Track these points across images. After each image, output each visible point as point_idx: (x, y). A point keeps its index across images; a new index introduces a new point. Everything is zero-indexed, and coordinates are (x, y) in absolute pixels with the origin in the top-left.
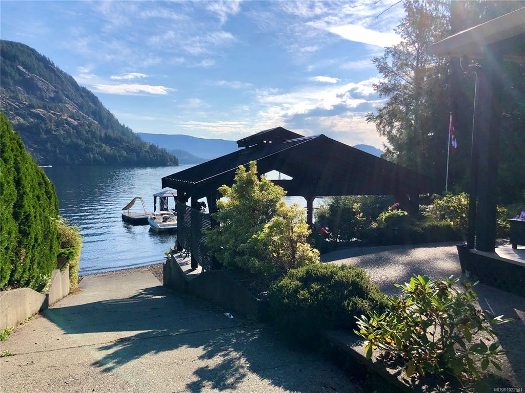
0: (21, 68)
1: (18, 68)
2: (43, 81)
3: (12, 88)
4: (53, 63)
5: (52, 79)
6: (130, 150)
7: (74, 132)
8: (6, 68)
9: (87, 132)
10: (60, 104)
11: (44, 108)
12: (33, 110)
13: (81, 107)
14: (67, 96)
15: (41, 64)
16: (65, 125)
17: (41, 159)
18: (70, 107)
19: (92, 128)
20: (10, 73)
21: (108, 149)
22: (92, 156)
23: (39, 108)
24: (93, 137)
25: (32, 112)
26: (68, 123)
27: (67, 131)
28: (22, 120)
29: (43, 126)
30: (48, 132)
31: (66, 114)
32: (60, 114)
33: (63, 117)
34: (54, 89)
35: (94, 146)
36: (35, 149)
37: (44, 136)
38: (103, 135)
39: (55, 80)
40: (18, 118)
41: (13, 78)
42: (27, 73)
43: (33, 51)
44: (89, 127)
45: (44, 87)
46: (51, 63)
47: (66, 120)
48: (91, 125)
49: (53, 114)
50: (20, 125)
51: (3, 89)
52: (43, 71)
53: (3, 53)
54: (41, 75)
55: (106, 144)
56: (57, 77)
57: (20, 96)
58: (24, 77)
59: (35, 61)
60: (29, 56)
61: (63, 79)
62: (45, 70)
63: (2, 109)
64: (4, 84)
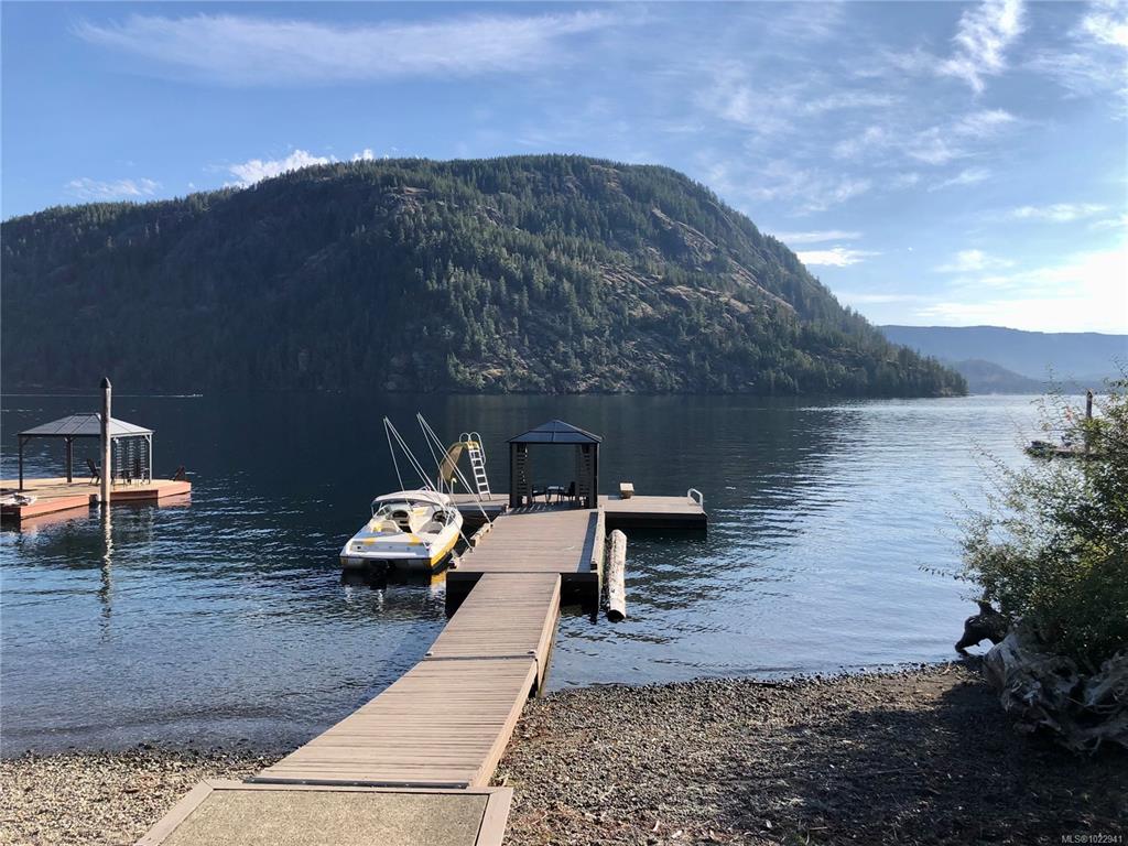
0: (658, 212)
1: (653, 213)
2: (694, 233)
3: (642, 252)
4: (715, 196)
5: (710, 226)
6: (855, 361)
7: (740, 328)
8: (633, 215)
9: (766, 327)
10: (722, 275)
11: (689, 284)
12: (671, 290)
13: (761, 277)
14: (736, 258)
15: (694, 201)
16: (725, 315)
17: (677, 382)
18: (742, 279)
19: (777, 319)
20: (640, 225)
21: (806, 360)
22: (773, 375)
23: (681, 284)
24: (778, 336)
25: (667, 293)
26: (731, 310)
27: (728, 327)
28: (649, 310)
29: (684, 318)
30: (693, 329)
31: (727, 293)
32: (718, 292)
33: (721, 299)
34: (713, 246)
35: (778, 356)
36: (668, 363)
37: (685, 337)
38: (798, 332)
39: (717, 229)
40: (644, 305)
41: (643, 233)
42: (668, 220)
43: (681, 177)
44: (770, 317)
45: (695, 245)
46: (712, 196)
47: (726, 304)
48: (775, 311)
49: (705, 294)
50: (646, 318)
51: (625, 254)
52: (696, 214)
53: (630, 189)
54: (690, 222)
55: (803, 350)
56: (719, 223)
57: (651, 265)
58: (662, 229)
59: (683, 197)
60: (673, 188)
61: (732, 225)
62: (699, 212)
63: (619, 291)
64: (629, 246)
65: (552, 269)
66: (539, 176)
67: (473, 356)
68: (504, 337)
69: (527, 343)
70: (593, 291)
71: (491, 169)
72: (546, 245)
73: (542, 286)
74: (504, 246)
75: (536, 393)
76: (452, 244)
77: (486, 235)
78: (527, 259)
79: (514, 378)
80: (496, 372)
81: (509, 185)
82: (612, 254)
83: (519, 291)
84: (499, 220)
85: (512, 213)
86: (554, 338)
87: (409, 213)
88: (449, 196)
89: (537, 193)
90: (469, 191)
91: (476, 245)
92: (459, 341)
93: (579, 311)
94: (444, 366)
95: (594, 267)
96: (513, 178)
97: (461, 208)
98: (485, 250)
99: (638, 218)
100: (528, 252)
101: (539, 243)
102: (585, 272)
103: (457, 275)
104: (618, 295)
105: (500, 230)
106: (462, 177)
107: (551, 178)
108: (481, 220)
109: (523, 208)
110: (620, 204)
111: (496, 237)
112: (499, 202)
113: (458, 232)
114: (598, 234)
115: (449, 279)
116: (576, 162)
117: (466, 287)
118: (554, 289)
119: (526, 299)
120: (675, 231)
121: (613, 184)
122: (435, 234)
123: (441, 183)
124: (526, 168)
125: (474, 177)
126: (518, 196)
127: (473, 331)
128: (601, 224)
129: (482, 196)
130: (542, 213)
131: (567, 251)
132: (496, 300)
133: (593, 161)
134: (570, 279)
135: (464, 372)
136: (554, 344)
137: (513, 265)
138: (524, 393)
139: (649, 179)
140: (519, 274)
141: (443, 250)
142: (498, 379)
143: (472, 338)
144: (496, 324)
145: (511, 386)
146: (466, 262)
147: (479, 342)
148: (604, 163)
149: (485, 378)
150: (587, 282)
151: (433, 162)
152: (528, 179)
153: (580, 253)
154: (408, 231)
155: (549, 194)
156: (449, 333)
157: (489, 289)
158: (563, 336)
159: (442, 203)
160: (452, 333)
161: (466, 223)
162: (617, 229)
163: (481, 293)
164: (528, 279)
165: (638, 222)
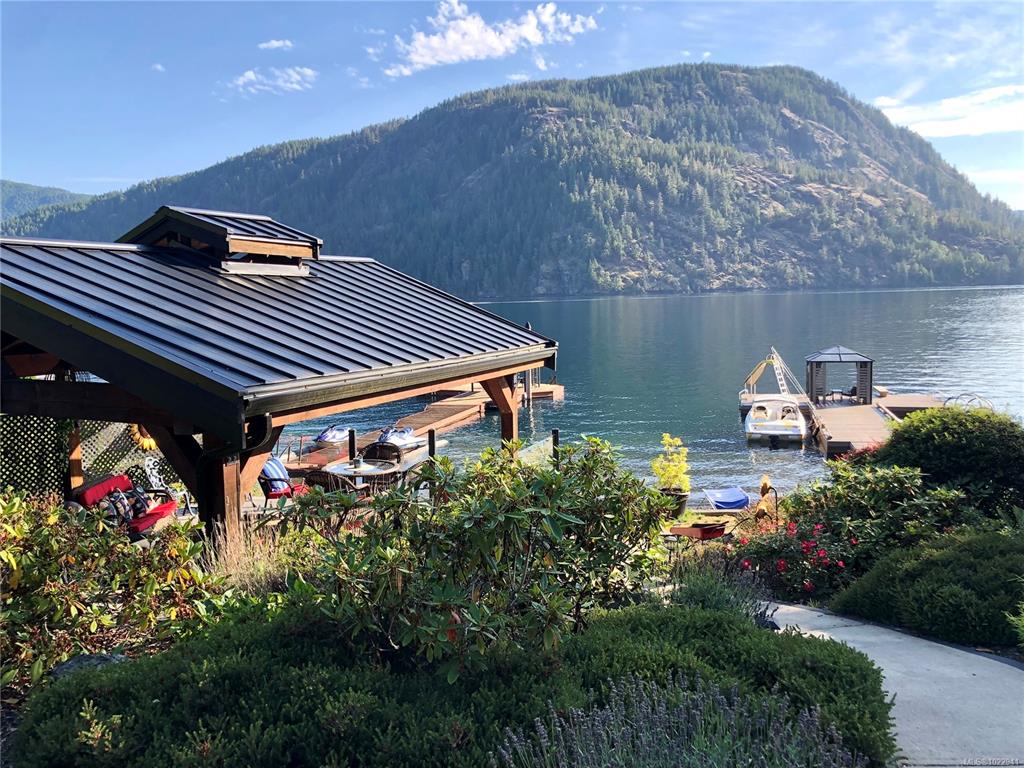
0: (787, 112)
1: (781, 113)
2: (823, 130)
3: (771, 152)
4: (845, 92)
5: (841, 122)
6: (994, 249)
7: (872, 222)
8: (763, 117)
9: (900, 220)
10: (853, 170)
11: (821, 180)
12: (802, 188)
13: (893, 170)
14: (867, 152)
15: (823, 98)
16: (857, 210)
17: (810, 277)
18: (874, 172)
19: (912, 211)
20: (769, 126)
21: (942, 252)
22: (907, 267)
23: (812, 181)
24: (913, 228)
25: (799, 191)
26: (863, 205)
27: (861, 222)
28: (781, 208)
29: (816, 214)
30: (825, 225)
31: (860, 188)
32: (849, 188)
33: (853, 194)
34: (844, 141)
35: (913, 247)
36: (800, 259)
37: (816, 233)
38: (934, 222)
39: (847, 124)
40: (775, 204)
41: (772, 133)
42: (797, 119)
43: (809, 75)
44: (905, 209)
45: (825, 141)
46: (842, 91)
47: (859, 199)
48: (909, 203)
49: (837, 190)
50: (777, 216)
51: (756, 156)
52: (826, 111)
53: (759, 92)
54: (820, 120)
55: (939, 241)
56: (849, 118)
57: (782, 165)
58: (791, 128)
59: (812, 95)
60: (803, 86)
61: (862, 118)
62: (829, 108)
63: (751, 192)
64: (758, 147)
65: (685, 174)
66: (670, 86)
67: (613, 260)
68: (641, 241)
69: (662, 244)
70: (726, 192)
71: (626, 85)
72: (680, 152)
73: (676, 191)
74: (639, 156)
75: (671, 292)
76: (591, 157)
77: (623, 147)
78: (662, 166)
79: (651, 279)
80: (634, 274)
81: (642, 97)
82: (743, 156)
83: (655, 197)
84: (633, 132)
85: (645, 124)
86: (688, 239)
87: (551, 131)
88: (587, 113)
89: (668, 102)
90: (605, 106)
91: (614, 157)
92: (600, 247)
93: (712, 213)
94: (587, 271)
95: (726, 170)
96: (645, 90)
97: (598, 122)
98: (622, 161)
99: (768, 119)
100: (662, 160)
101: (672, 149)
102: (717, 175)
103: (597, 186)
104: (749, 195)
105: (635, 141)
106: (598, 93)
107: (682, 88)
108: (617, 133)
109: (656, 118)
110: (749, 106)
111: (632, 148)
112: (633, 114)
113: (597, 145)
114: (728, 137)
115: (589, 191)
116: (705, 69)
117: (606, 197)
118: (687, 194)
119: (661, 204)
120: (804, 129)
121: (742, 88)
122: (576, 149)
123: (579, 101)
124: (657, 80)
125: (609, 93)
126: (650, 107)
127: (612, 237)
128: (731, 128)
129: (616, 110)
130: (673, 121)
131: (700, 156)
132: (633, 207)
133: (722, 67)
134: (702, 183)
135: (603, 276)
136: (689, 246)
137: (648, 173)
138: (660, 292)
139: (778, 81)
140: (654, 182)
141: (583, 165)
142: (637, 281)
143: (612, 243)
144: (634, 230)
145: (647, 286)
146: (605, 173)
147: (618, 247)
148: (733, 68)
149: (624, 280)
150: (719, 184)
151: (571, 82)
152: (660, 90)
153: (712, 158)
154: (551, 148)
155: (680, 103)
156: (591, 240)
157: (627, 197)
158: (698, 238)
159: (580, 120)
160: (593, 240)
161: (604, 136)
162: (746, 131)
163: (619, 202)
164: (663, 185)
165: (767, 123)
